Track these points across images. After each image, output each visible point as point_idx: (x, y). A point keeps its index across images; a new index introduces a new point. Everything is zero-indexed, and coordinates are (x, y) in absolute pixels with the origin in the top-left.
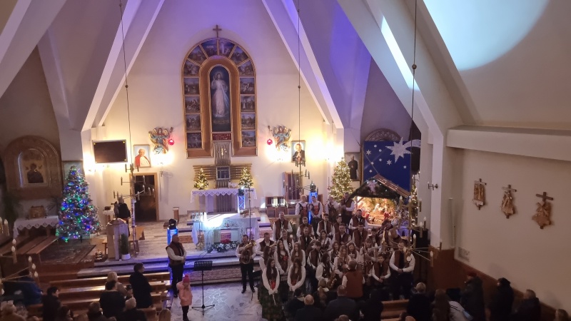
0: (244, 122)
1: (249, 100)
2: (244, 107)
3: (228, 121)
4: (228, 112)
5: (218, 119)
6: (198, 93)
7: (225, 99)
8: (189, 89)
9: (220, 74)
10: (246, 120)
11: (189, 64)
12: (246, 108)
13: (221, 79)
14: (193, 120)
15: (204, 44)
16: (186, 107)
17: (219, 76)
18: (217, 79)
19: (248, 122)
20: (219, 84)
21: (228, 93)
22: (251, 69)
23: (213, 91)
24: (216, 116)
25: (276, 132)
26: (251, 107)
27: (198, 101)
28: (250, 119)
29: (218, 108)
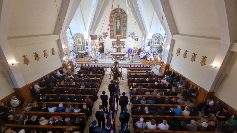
0: (124, 30)
1: (125, 25)
6: (113, 23)
8: (111, 22)
9: (118, 18)
14: (112, 30)
15: (115, 10)
20: (118, 21)
21: (120, 23)
22: (126, 16)
23: (117, 22)
25: (131, 33)
27: (113, 25)
28: (125, 30)
29: (118, 27)
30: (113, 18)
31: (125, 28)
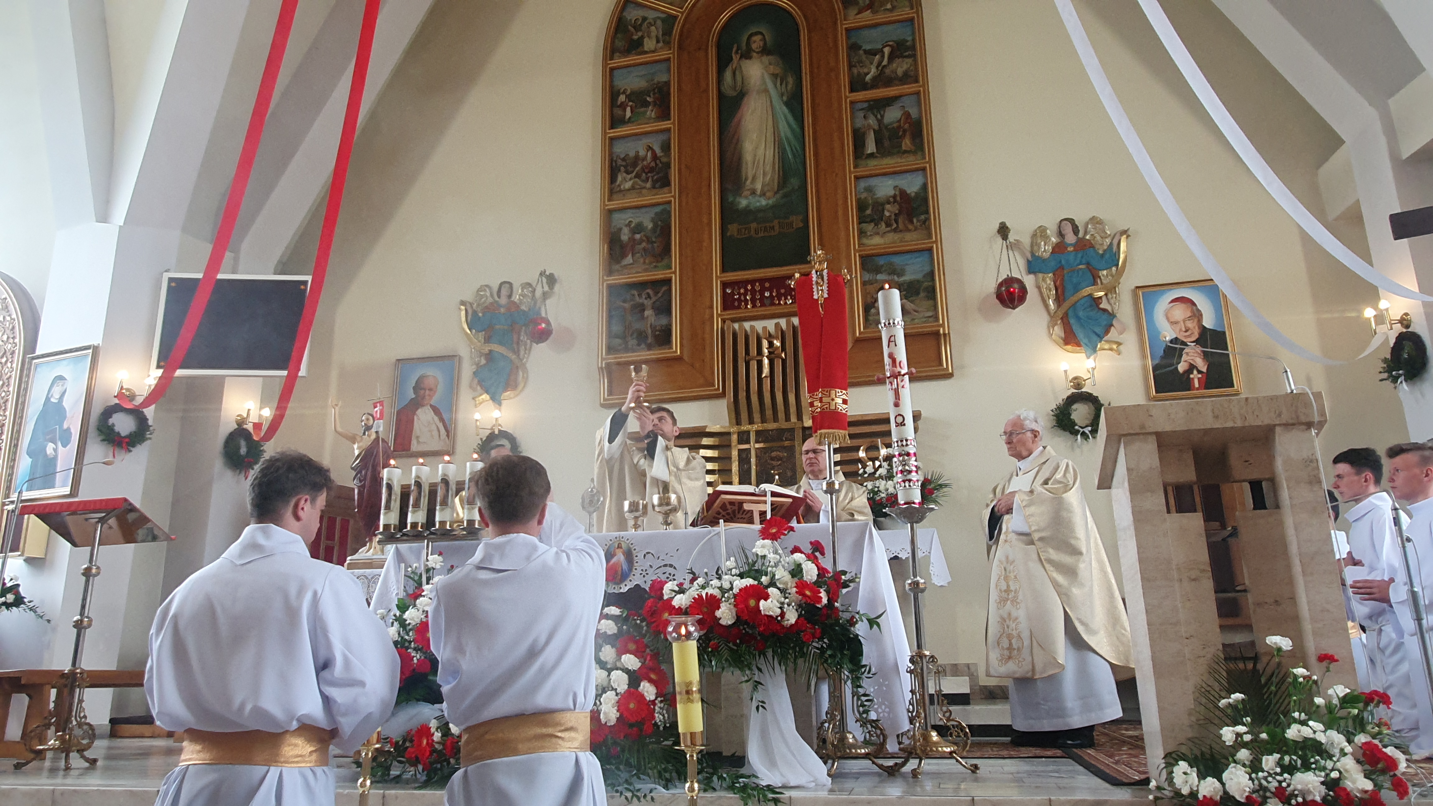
0: (870, 214)
1: (892, 115)
2: (871, 147)
3: (794, 221)
4: (794, 182)
5: (749, 215)
7: (784, 129)
9: (760, 34)
10: (879, 206)
12: (882, 151)
13: (765, 51)
14: (638, 228)
16: (613, 179)
17: (757, 42)
18: (747, 55)
19: (890, 210)
20: (756, 71)
21: (794, 102)
23: (731, 103)
24: (743, 203)
25: (1045, 249)
26: (907, 143)
27: (666, 147)
28: (902, 197)
29: (749, 170)
30: (667, 43)
31: (889, 162)
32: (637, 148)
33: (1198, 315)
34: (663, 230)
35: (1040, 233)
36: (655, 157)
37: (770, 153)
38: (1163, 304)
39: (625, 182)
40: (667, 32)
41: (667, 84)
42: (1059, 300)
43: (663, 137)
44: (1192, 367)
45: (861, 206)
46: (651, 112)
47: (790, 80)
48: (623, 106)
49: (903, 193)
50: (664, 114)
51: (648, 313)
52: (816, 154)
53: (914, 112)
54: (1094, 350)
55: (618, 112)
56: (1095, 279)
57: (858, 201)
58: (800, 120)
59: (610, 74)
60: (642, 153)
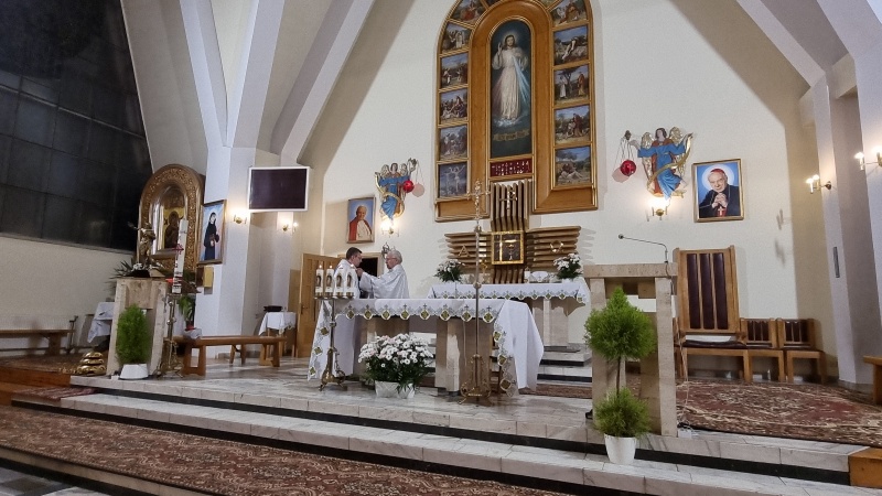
0: (560, 128)
2: (563, 94)
3: (526, 133)
4: (526, 113)
5: (504, 130)
7: (522, 85)
9: (512, 36)
10: (566, 124)
11: (451, 30)
12: (569, 95)
13: (514, 45)
14: (452, 137)
17: (510, 41)
18: (505, 48)
19: (571, 126)
20: (509, 56)
21: (527, 72)
23: (496, 74)
24: (501, 124)
26: (581, 91)
27: (466, 97)
28: (577, 120)
29: (504, 107)
30: (467, 43)
31: (572, 101)
32: (452, 98)
33: (725, 178)
34: (464, 138)
35: (646, 136)
36: (461, 102)
37: (514, 99)
38: (707, 172)
39: (447, 114)
40: (467, 38)
41: (467, 65)
42: (653, 171)
43: (465, 91)
44: (719, 205)
45: (557, 125)
46: (459, 79)
47: (526, 60)
48: (446, 77)
49: (578, 117)
50: (465, 81)
51: (457, 178)
52: (536, 98)
53: (586, 75)
54: (669, 196)
55: (444, 80)
56: (673, 159)
57: (556, 121)
58: (529, 80)
59: (440, 61)
60: (455, 100)
